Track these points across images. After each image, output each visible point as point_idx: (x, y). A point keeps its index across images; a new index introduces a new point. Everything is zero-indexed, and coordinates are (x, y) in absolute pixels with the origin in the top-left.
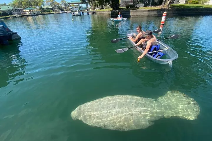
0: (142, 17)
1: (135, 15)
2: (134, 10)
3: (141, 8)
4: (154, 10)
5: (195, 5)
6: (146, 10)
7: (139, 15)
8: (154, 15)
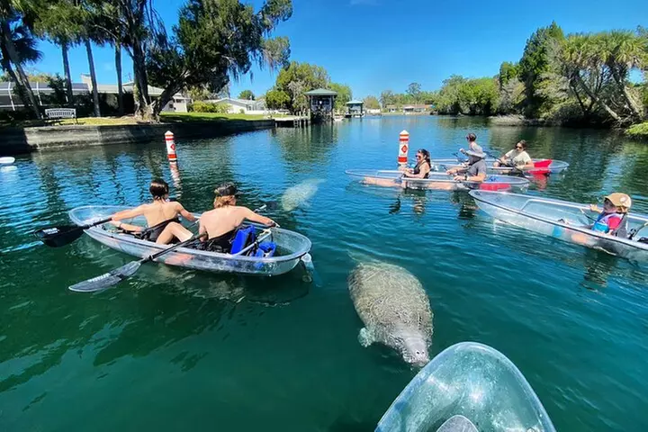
0: (85, 146)
1: (51, 144)
2: (43, 128)
3: (67, 121)
4: (119, 128)
5: (212, 115)
6: (94, 127)
7: (70, 143)
8: (125, 139)
